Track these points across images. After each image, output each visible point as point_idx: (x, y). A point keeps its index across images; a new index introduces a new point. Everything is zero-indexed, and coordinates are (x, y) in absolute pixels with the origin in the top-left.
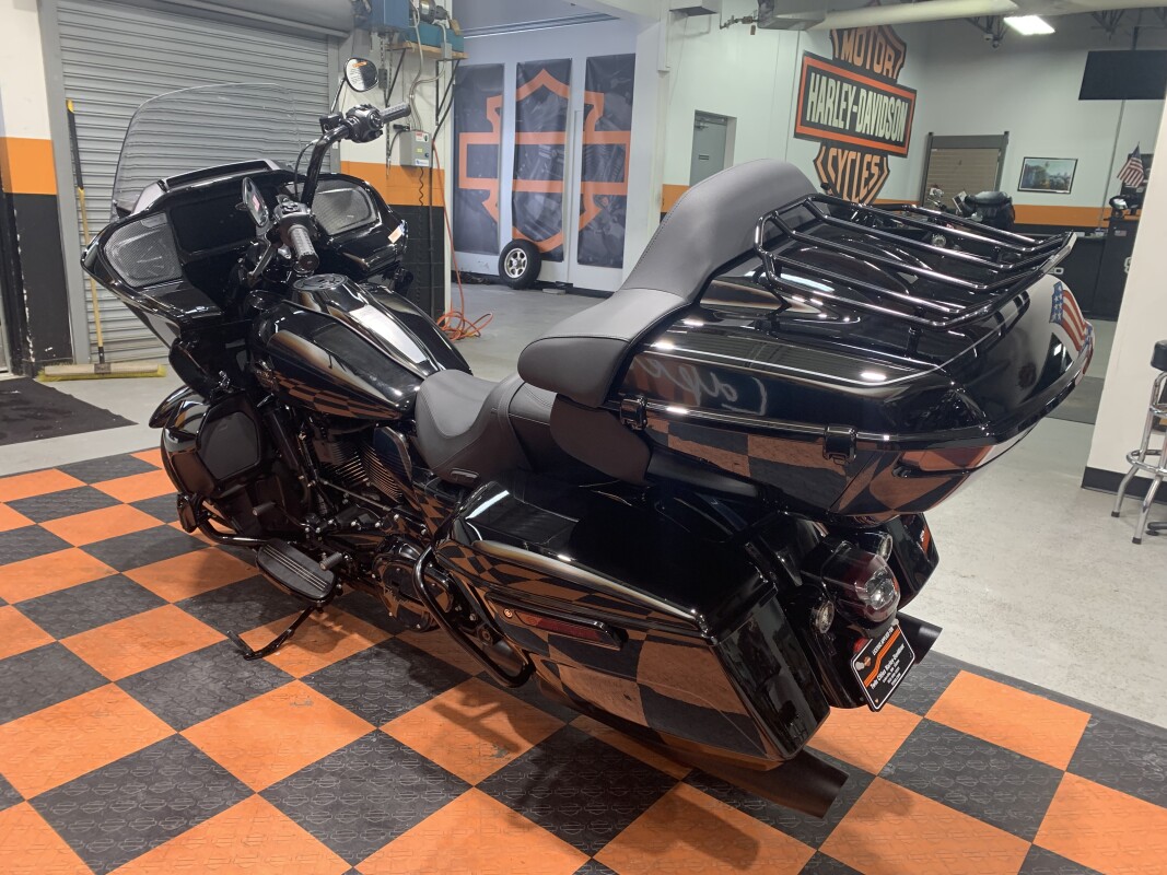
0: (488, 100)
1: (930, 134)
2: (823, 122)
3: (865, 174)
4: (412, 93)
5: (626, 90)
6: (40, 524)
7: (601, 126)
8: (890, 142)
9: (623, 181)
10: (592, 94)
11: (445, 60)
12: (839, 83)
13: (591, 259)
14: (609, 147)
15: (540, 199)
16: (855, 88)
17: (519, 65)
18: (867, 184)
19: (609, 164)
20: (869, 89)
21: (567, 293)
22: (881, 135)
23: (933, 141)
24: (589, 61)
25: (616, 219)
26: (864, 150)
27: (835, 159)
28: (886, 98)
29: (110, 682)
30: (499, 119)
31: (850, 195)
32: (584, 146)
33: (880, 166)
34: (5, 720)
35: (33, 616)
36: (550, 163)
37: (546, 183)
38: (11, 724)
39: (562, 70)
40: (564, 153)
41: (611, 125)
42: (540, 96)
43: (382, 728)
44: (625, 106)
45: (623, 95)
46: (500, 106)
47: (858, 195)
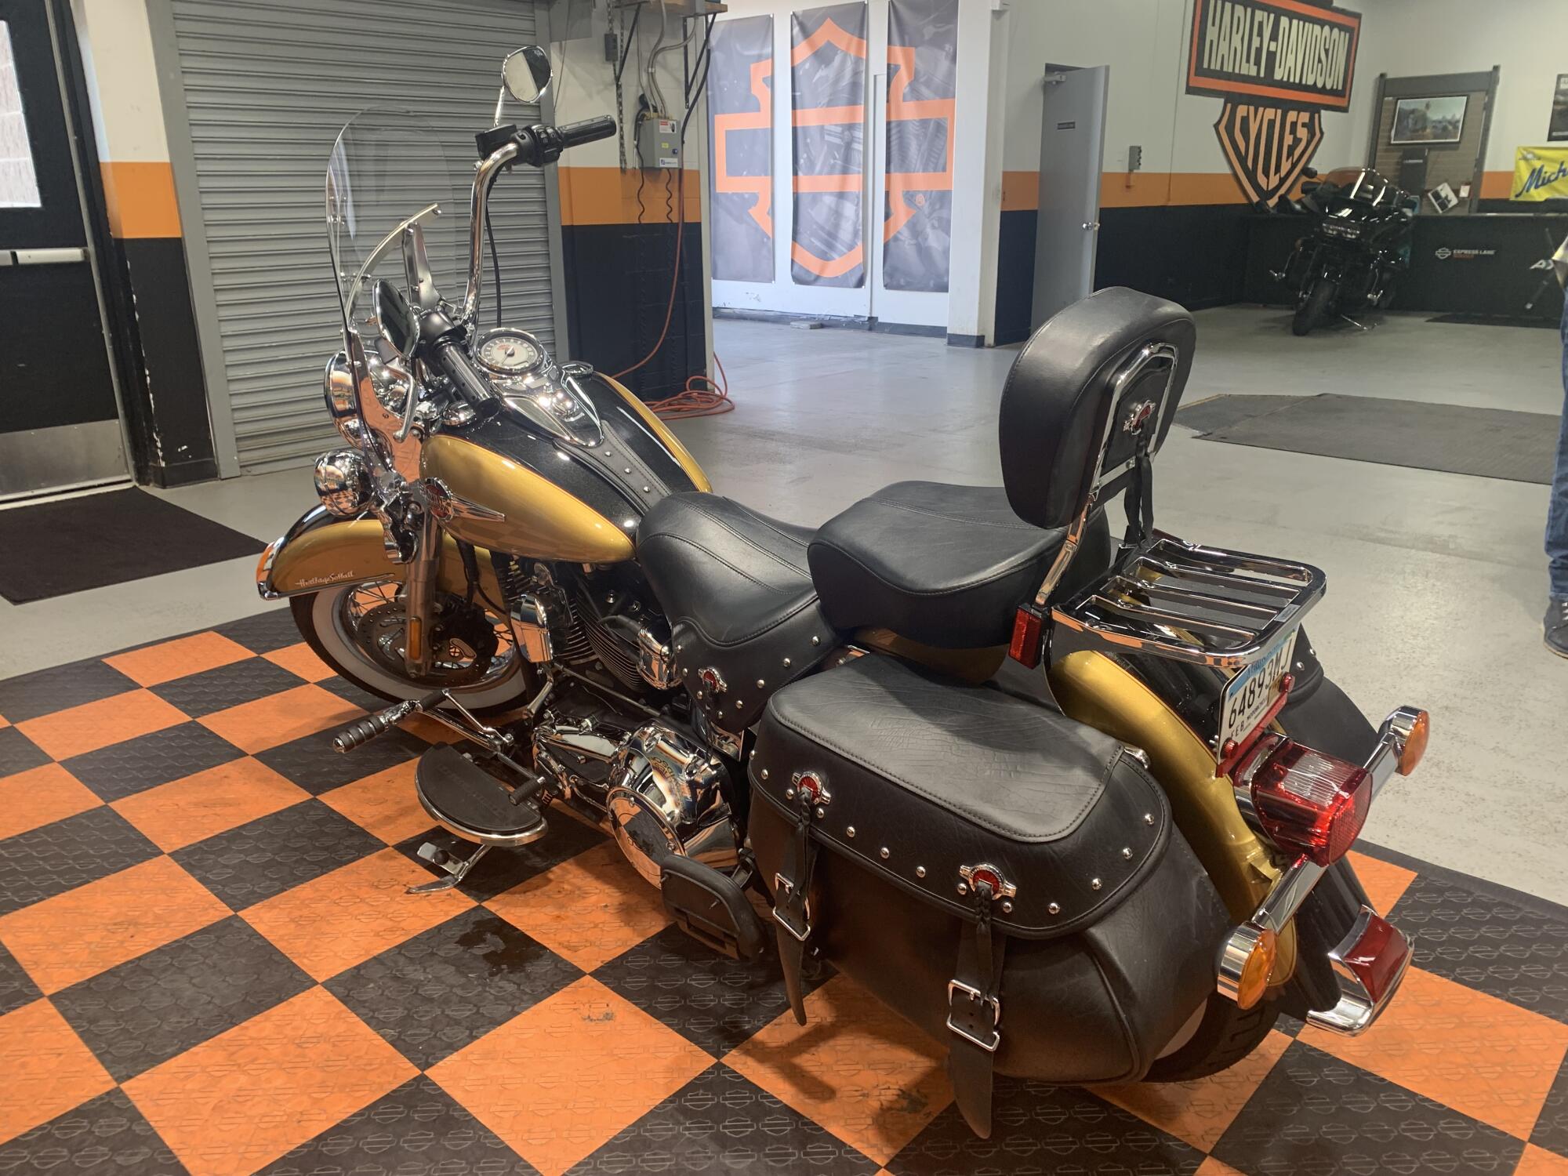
0: (752, 66)
1: (1382, 76)
2: (1227, 68)
3: (1288, 140)
4: (651, 64)
5: (945, 38)
6: (197, 720)
7: (915, 93)
8: (1323, 91)
9: (944, 170)
10: (898, 49)
11: (696, 16)
12: (1249, 10)
13: (902, 282)
14: (924, 123)
15: (829, 200)
16: (1272, 16)
17: (794, 15)
18: (1290, 154)
19: (925, 147)
20: (1292, 15)
21: (870, 329)
22: (1310, 82)
23: (1388, 88)
24: (893, 4)
25: (936, 225)
26: (1285, 106)
27: (1245, 120)
28: (1317, 28)
29: (317, 983)
30: (769, 90)
31: (1266, 173)
32: (888, 123)
33: (1310, 126)
34: (169, 1050)
35: (199, 872)
36: (843, 150)
37: (836, 178)
38: (182, 1058)
39: (856, 20)
40: (860, 134)
41: (924, 90)
42: (822, 56)
43: (725, 1060)
44: (944, 64)
45: (943, 49)
46: (770, 74)
47: (1278, 170)
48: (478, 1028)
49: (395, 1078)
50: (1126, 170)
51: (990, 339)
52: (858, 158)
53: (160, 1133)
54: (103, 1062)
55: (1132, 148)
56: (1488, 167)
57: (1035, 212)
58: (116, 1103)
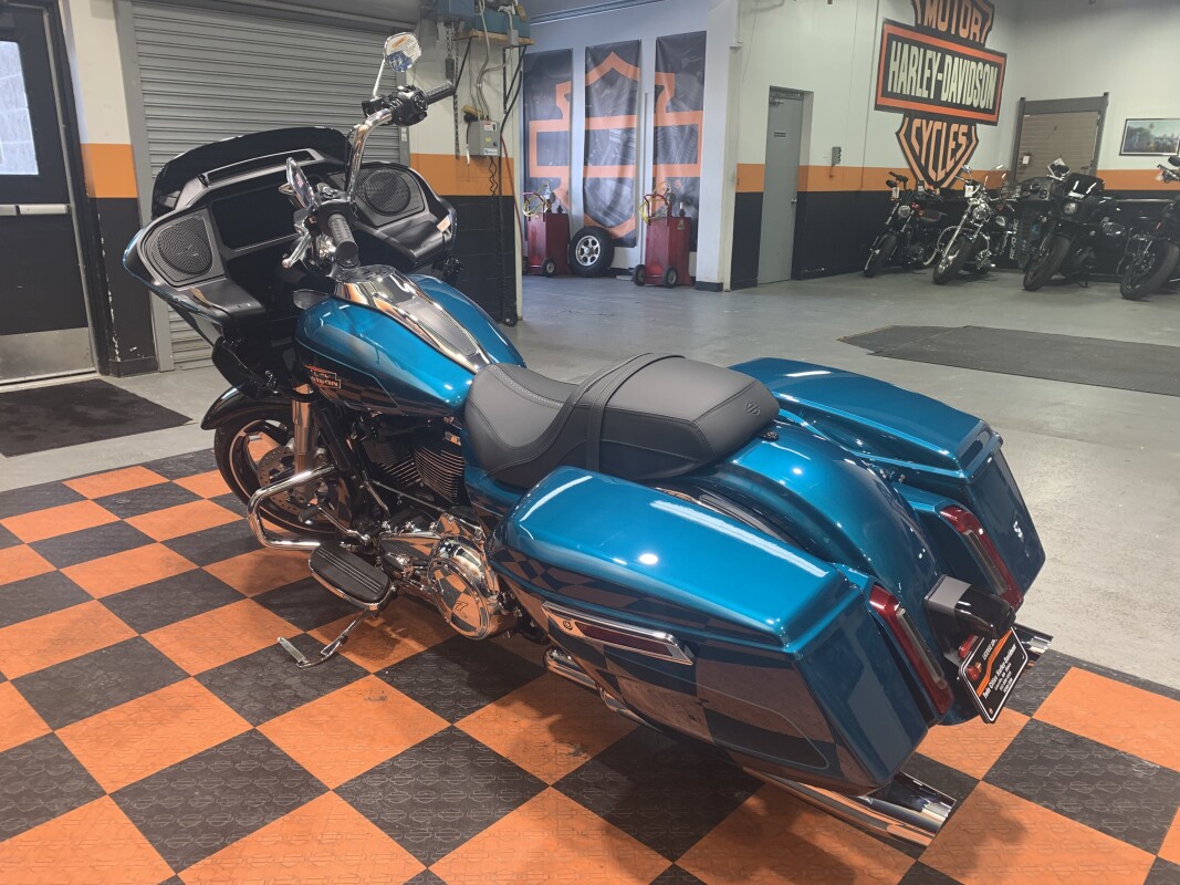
0: (557, 86)
1: (1022, 99)
2: (906, 91)
3: (952, 145)
4: (479, 81)
5: (697, 68)
6: (125, 520)
7: (675, 106)
8: (978, 109)
9: (696, 162)
10: (663, 75)
11: (511, 47)
12: (922, 50)
14: (681, 128)
15: (610, 184)
17: (587, 49)
18: (953, 155)
19: (681, 146)
20: (954, 54)
22: (968, 103)
23: (1025, 107)
24: (659, 42)
25: (690, 203)
26: (950, 120)
27: (919, 130)
28: (973, 64)
29: (190, 676)
30: (569, 104)
31: (936, 170)
32: (656, 128)
33: (968, 135)
34: (88, 713)
35: (117, 610)
36: (621, 148)
37: (616, 168)
38: (95, 718)
39: (631, 52)
40: (634, 136)
41: (683, 105)
42: (609, 79)
43: (456, 725)
44: (697, 85)
45: (695, 75)
46: (569, 92)
47: (944, 166)
48: (294, 704)
49: (236, 729)
50: (829, 164)
51: (727, 286)
52: (633, 153)
53: (78, 758)
54: (44, 718)
55: (834, 149)
56: (1100, 168)
57: (762, 194)
58: (51, 741)
